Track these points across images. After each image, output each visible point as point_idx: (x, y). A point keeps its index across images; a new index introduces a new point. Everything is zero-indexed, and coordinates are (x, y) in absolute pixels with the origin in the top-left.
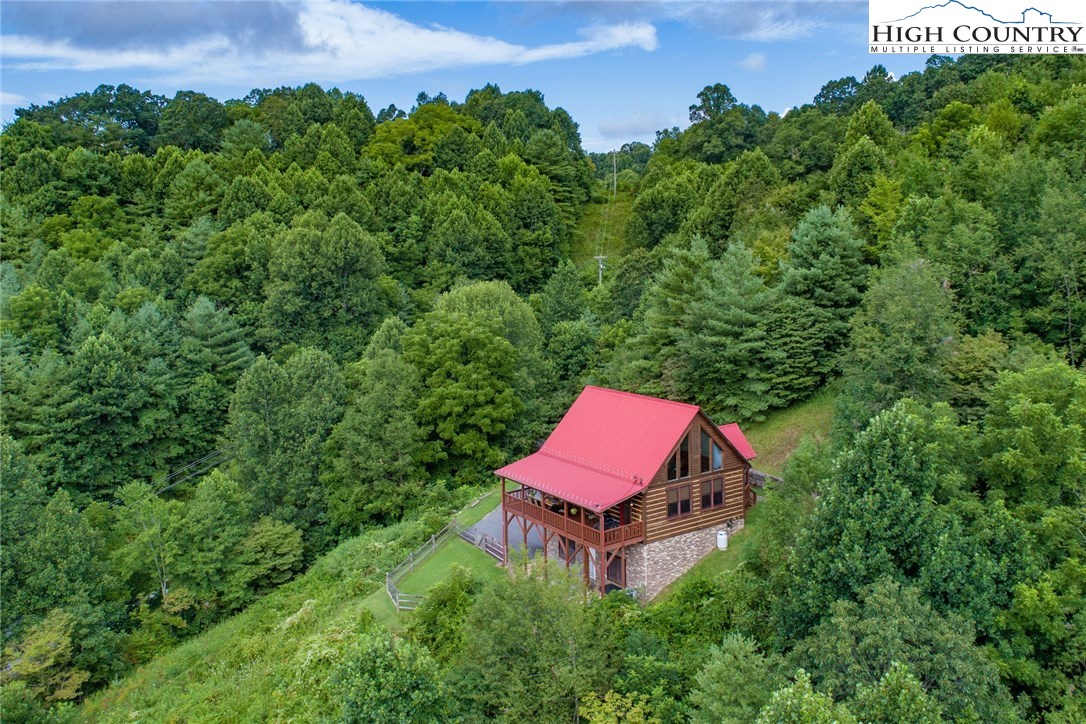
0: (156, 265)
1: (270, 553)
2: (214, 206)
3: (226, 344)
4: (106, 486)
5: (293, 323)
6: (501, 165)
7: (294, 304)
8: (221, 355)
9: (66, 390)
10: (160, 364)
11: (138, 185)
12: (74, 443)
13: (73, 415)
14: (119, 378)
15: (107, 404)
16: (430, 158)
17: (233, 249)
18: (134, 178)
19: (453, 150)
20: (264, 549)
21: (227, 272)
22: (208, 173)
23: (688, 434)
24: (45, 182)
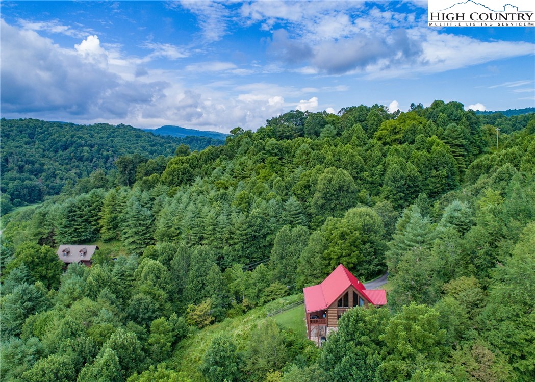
0: (283, 184)
1: (273, 294)
2: (307, 161)
3: (296, 214)
4: (255, 258)
5: (322, 208)
6: (427, 141)
7: (321, 202)
8: (294, 218)
9: (245, 227)
10: (273, 220)
11: (288, 152)
12: (245, 243)
13: (246, 235)
14: (260, 224)
15: (256, 232)
16: (402, 137)
17: (307, 179)
18: (286, 150)
19: (411, 133)
20: (272, 292)
21: (305, 187)
22: (307, 149)
23: (347, 292)
24: (260, 151)
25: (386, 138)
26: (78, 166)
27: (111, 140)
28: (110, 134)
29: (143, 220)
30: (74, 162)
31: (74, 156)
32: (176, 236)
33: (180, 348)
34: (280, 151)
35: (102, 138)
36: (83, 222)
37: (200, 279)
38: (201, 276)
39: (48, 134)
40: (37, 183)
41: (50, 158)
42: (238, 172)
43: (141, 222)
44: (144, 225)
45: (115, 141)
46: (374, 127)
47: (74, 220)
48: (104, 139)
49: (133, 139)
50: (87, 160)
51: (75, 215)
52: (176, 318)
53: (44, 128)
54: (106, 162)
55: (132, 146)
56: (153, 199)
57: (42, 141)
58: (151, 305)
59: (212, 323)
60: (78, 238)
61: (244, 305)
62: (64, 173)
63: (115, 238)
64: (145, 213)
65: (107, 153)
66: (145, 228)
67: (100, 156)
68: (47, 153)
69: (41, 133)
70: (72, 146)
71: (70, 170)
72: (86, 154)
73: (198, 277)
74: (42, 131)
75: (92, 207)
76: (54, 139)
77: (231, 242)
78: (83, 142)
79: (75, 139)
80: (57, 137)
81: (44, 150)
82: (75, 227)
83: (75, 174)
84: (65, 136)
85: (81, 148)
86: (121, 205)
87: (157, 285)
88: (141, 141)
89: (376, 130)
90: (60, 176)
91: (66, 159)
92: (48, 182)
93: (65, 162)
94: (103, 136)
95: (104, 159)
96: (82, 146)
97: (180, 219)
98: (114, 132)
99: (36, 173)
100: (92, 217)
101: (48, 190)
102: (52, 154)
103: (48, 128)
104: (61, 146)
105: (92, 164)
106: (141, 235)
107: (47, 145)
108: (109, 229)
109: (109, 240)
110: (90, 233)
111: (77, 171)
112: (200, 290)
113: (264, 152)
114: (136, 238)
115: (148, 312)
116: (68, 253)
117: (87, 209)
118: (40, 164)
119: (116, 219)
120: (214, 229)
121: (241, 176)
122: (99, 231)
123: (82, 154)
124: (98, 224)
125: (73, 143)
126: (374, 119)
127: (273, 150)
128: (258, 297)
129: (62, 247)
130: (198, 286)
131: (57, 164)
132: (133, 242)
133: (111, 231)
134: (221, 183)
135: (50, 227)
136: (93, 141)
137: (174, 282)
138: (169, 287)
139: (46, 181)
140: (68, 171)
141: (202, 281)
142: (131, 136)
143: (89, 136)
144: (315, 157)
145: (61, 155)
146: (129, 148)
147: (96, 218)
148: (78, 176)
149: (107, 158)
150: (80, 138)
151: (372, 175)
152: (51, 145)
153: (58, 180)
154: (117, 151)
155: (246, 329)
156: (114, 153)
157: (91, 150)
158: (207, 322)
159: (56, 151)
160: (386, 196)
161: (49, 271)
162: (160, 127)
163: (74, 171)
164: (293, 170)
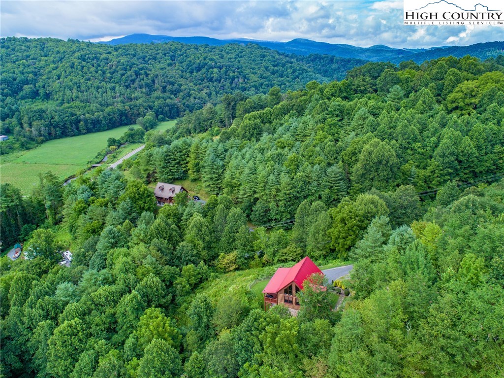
2: (363, 126)
3: (336, 181)
5: (362, 177)
8: (334, 184)
9: (289, 187)
10: (315, 183)
11: (348, 114)
14: (302, 187)
15: (298, 193)
16: (478, 101)
17: (355, 146)
18: (347, 112)
19: (489, 98)
20: (286, 253)
21: (352, 154)
22: (365, 114)
23: (291, 285)
24: (323, 111)
25: (459, 101)
26: (208, 87)
27: (239, 60)
28: (238, 55)
29: (216, 169)
30: (206, 83)
31: (206, 77)
32: (238, 186)
34: (341, 112)
35: (231, 59)
36: (176, 164)
38: (233, 232)
39: (186, 56)
40: (176, 102)
41: (187, 79)
42: (300, 130)
43: (215, 170)
44: (217, 173)
45: (241, 62)
46: (450, 88)
47: (169, 162)
48: (232, 60)
49: (258, 59)
50: (216, 81)
51: (170, 159)
53: (183, 51)
54: (231, 83)
55: (256, 67)
56: (226, 151)
57: (181, 63)
58: (190, 252)
59: (236, 269)
60: (173, 176)
61: (265, 259)
62: (197, 93)
63: (199, 179)
64: (218, 164)
65: (234, 74)
66: (217, 175)
67: (227, 77)
68: (184, 74)
69: (181, 55)
70: (204, 68)
71: (202, 90)
72: (215, 75)
73: (230, 233)
74: (181, 53)
75: (182, 153)
76: (190, 61)
77: (277, 198)
78: (213, 64)
79: (207, 61)
80: (192, 59)
81: (182, 72)
82: (170, 168)
83: (206, 94)
84: (199, 58)
85: (211, 70)
86: (202, 154)
87: (199, 236)
88: (265, 61)
89: (451, 92)
90: (194, 95)
91: (199, 80)
92: (184, 101)
93: (198, 82)
94: (231, 57)
95: (231, 80)
96: (213, 68)
97: (241, 173)
98: (241, 52)
99: (175, 93)
100: (183, 161)
101: (184, 108)
102: (188, 75)
103: (186, 50)
104: (196, 68)
105: (220, 85)
106: (215, 181)
107: (184, 67)
108: (194, 172)
109: (195, 180)
110: (181, 174)
111: (208, 91)
112: (232, 243)
113: (327, 112)
114: (211, 183)
115: (188, 256)
116: (163, 189)
117: (178, 155)
118: (178, 85)
119: (199, 165)
120: (265, 186)
121: (303, 134)
122: (187, 171)
123: (212, 76)
124: (187, 166)
125: (205, 64)
126: (451, 79)
127: (335, 110)
129: (159, 184)
131: (192, 84)
132: (209, 185)
133: (195, 173)
134: (281, 142)
135: (154, 166)
136: (222, 62)
138: (208, 238)
139: (183, 100)
140: (201, 91)
141: (233, 236)
142: (256, 56)
143: (220, 57)
144: (369, 124)
145: (196, 76)
146: (253, 69)
147: (185, 162)
148: (209, 95)
149: (233, 79)
150: (212, 60)
151: (424, 147)
152: (188, 66)
153: (192, 100)
154: (242, 72)
156: (240, 74)
157: (220, 72)
158: (231, 269)
159: (192, 72)
160: (433, 170)
161: (146, 205)
162: (290, 40)
163: (205, 91)
164: (349, 133)
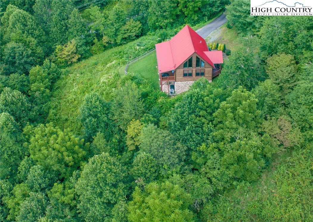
20: (128, 30)
23: (192, 58)
33: (57, 89)
37: (63, 23)
38: (64, 19)
52: (49, 64)
58: (24, 53)
59: (79, 60)
61: (105, 41)
73: (61, 21)
87: (26, 32)
112: (65, 32)
115: (23, 57)
128: (116, 35)
130: (62, 28)
137: (40, 27)
138: (37, 32)
141: (65, 24)
155: (110, 77)
